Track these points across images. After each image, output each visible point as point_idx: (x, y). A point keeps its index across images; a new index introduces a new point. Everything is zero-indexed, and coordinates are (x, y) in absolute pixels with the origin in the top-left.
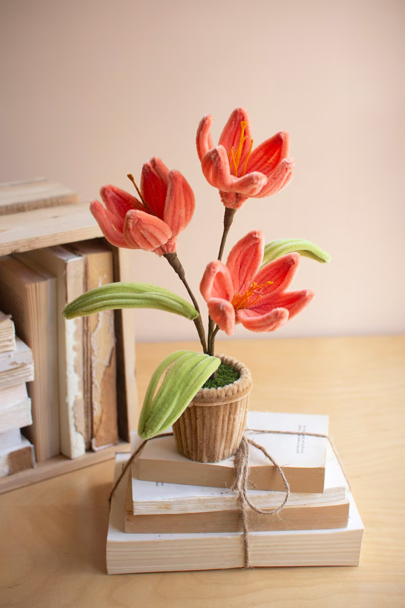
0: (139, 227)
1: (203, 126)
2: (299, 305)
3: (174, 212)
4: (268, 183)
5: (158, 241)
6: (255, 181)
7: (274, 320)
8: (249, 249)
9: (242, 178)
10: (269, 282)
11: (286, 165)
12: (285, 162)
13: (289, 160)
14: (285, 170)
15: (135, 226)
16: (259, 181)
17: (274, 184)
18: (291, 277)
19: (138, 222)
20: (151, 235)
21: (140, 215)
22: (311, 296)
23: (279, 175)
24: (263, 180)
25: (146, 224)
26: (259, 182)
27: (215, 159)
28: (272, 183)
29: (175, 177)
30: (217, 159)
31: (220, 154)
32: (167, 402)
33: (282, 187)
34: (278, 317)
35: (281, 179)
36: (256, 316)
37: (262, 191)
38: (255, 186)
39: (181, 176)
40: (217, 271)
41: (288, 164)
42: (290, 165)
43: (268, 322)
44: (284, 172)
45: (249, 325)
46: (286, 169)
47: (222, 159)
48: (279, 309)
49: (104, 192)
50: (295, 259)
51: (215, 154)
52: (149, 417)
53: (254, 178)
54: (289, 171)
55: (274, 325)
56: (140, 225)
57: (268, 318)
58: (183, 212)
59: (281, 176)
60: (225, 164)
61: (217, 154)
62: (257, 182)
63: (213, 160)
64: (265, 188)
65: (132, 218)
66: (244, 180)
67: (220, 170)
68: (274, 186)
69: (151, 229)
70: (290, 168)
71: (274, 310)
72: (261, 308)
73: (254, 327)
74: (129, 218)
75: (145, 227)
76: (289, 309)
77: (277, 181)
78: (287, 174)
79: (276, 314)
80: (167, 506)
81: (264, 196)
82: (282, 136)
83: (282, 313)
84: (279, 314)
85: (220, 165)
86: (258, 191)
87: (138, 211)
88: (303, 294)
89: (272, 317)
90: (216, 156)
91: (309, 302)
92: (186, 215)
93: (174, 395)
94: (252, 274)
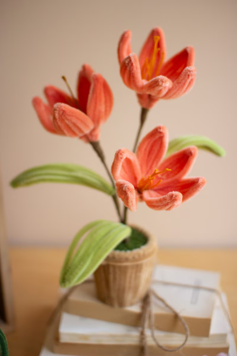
0: (63, 118)
1: (123, 39)
2: (192, 190)
3: (95, 107)
4: (173, 87)
5: (80, 130)
6: (160, 83)
7: (170, 201)
8: (155, 141)
9: (150, 81)
10: (167, 169)
11: (188, 72)
12: (187, 69)
13: (191, 68)
14: (187, 76)
15: (61, 116)
16: (164, 83)
17: (177, 88)
18: (189, 166)
19: (63, 113)
20: (75, 125)
21: (64, 107)
22: (203, 183)
23: (182, 80)
24: (167, 83)
25: (69, 115)
26: (164, 85)
27: (128, 64)
28: (176, 87)
29: (97, 79)
30: (130, 64)
31: (133, 60)
32: (83, 260)
33: (185, 91)
34: (173, 199)
35: (184, 84)
36: (158, 196)
37: (167, 93)
38: (161, 88)
39: (101, 78)
40: (125, 158)
41: (190, 71)
42: (191, 72)
43: (165, 203)
44: (186, 78)
45: (151, 204)
46: (189, 76)
47: (134, 64)
48: (175, 193)
49: (46, 91)
50: (193, 151)
51: (128, 60)
52: (68, 271)
53: (159, 81)
54: (190, 78)
55: (169, 206)
56: (64, 116)
57: (164, 199)
58: (102, 107)
59: (183, 81)
60: (137, 68)
61: (130, 60)
62: (162, 84)
63: (127, 65)
64: (170, 91)
65: (58, 109)
66: (151, 82)
67: (132, 73)
68: (178, 90)
69: (74, 120)
70: (192, 75)
71: (170, 193)
72: (163, 189)
73: (154, 206)
74: (55, 110)
75: (69, 118)
76: (183, 193)
77: (180, 85)
78: (189, 81)
79: (172, 196)
80: (85, 337)
81: (170, 97)
82: (188, 50)
83: (176, 196)
84: (174, 196)
85: (133, 69)
86: (164, 92)
87: (63, 105)
88: (196, 181)
89: (168, 199)
90: (129, 62)
91: (201, 188)
92: (106, 111)
93: (88, 255)
94: (157, 163)
